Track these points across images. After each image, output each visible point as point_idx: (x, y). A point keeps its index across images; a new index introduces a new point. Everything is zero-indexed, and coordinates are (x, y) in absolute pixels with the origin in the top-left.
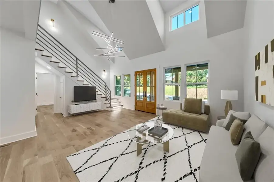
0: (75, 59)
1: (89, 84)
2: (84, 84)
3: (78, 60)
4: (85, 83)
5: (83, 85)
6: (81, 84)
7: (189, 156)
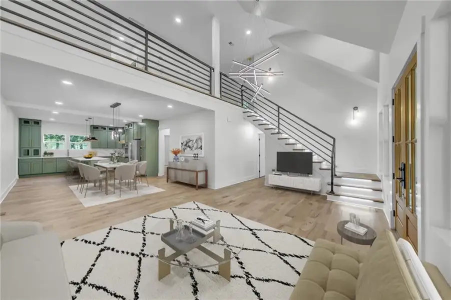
0: (276, 108)
1: (304, 148)
2: (295, 148)
3: (280, 109)
4: (299, 146)
5: (294, 150)
6: (289, 149)
7: (111, 294)
